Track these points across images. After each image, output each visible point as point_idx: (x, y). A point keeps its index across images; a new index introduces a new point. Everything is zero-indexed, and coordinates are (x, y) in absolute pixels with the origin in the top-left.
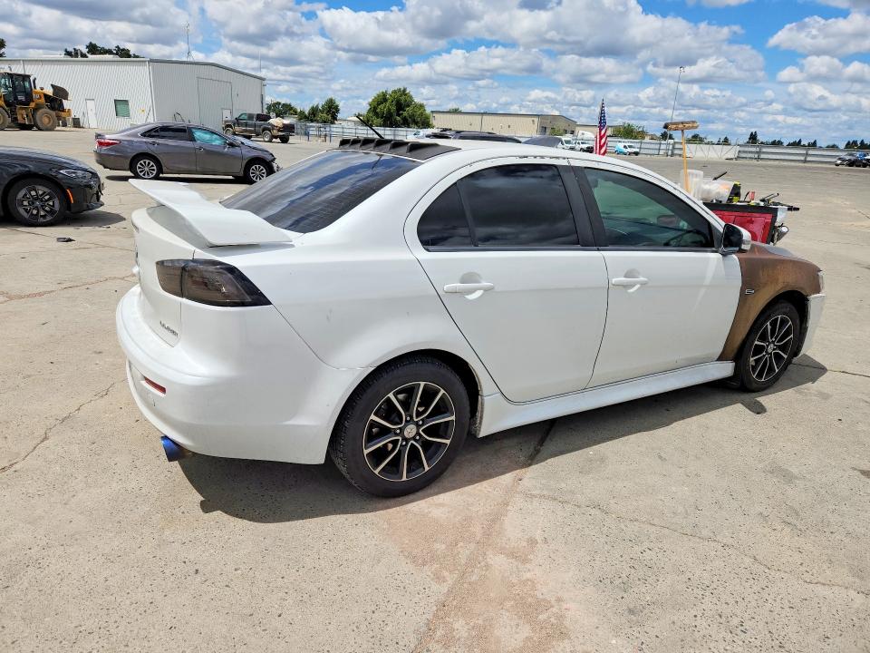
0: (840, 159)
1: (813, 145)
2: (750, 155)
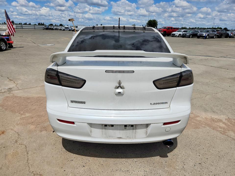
0: (43, 28)
1: (30, 24)
2: (20, 27)
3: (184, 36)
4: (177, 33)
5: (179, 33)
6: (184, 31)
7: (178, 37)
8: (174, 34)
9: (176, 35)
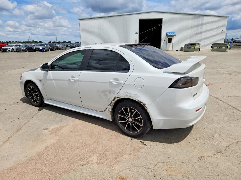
3: (18, 51)
4: (9, 48)
5: (12, 48)
6: (16, 46)
7: (12, 52)
8: (6, 50)
9: (8, 50)
